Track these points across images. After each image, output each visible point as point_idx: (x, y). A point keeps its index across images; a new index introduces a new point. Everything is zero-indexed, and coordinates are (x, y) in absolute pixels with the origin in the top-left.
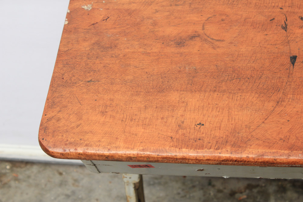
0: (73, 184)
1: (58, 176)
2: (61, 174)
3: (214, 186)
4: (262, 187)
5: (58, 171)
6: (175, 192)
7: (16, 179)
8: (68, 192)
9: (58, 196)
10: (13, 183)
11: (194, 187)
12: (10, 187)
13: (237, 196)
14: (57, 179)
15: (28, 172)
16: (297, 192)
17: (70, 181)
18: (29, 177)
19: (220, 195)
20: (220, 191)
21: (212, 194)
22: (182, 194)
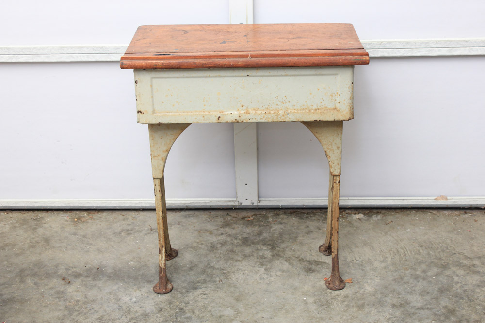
0: (133, 220)
1: (121, 216)
2: (123, 215)
3: (230, 216)
4: (263, 214)
5: (121, 214)
6: (204, 219)
7: (92, 219)
8: (130, 223)
9: (123, 225)
10: (90, 221)
11: (217, 217)
12: (88, 222)
13: (246, 219)
14: (121, 217)
15: (100, 216)
16: (286, 215)
17: (130, 218)
18: (101, 218)
19: (234, 219)
20: (234, 218)
21: (229, 219)
22: (208, 220)
